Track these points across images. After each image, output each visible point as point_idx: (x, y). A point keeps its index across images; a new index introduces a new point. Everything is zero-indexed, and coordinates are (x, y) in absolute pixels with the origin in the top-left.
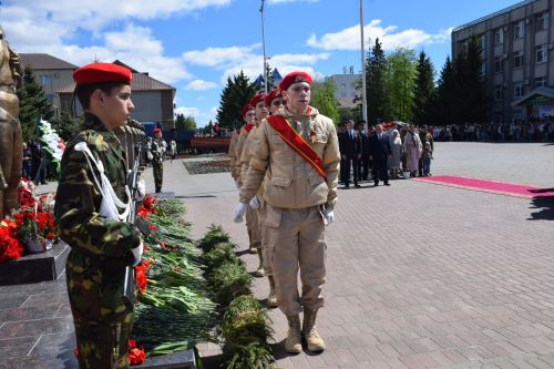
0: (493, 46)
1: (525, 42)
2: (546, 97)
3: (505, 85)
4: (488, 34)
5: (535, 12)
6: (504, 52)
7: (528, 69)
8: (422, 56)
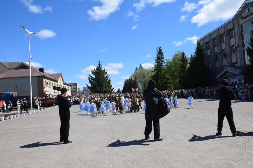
0: (214, 47)
1: (226, 45)
2: (231, 73)
3: (220, 67)
4: (211, 42)
5: (229, 29)
6: (218, 50)
7: (229, 58)
8: (183, 54)
